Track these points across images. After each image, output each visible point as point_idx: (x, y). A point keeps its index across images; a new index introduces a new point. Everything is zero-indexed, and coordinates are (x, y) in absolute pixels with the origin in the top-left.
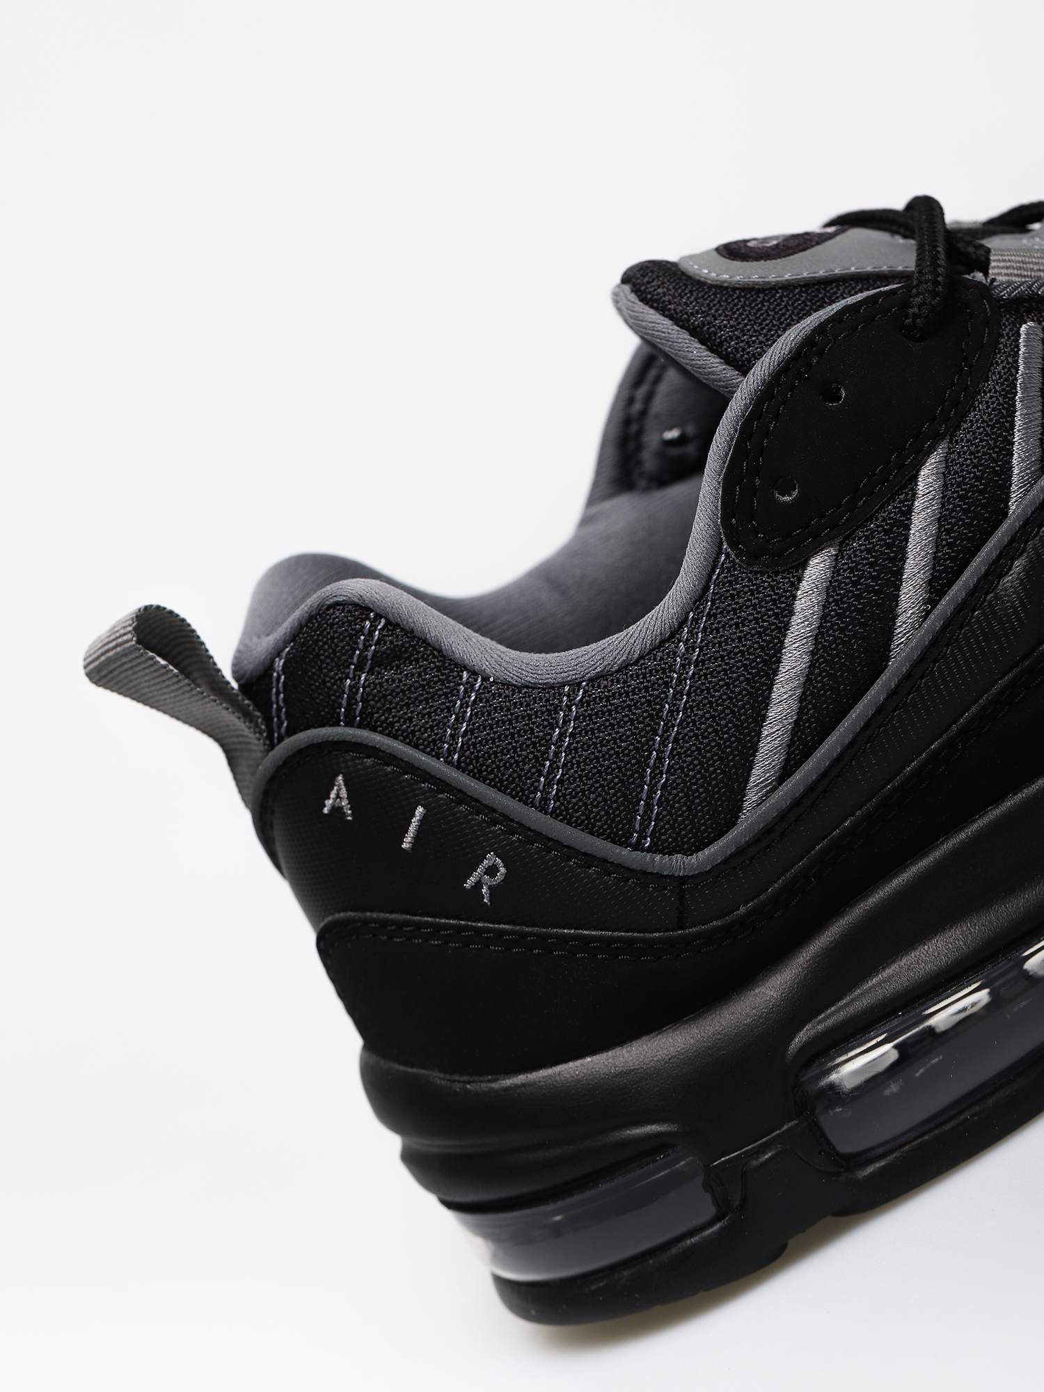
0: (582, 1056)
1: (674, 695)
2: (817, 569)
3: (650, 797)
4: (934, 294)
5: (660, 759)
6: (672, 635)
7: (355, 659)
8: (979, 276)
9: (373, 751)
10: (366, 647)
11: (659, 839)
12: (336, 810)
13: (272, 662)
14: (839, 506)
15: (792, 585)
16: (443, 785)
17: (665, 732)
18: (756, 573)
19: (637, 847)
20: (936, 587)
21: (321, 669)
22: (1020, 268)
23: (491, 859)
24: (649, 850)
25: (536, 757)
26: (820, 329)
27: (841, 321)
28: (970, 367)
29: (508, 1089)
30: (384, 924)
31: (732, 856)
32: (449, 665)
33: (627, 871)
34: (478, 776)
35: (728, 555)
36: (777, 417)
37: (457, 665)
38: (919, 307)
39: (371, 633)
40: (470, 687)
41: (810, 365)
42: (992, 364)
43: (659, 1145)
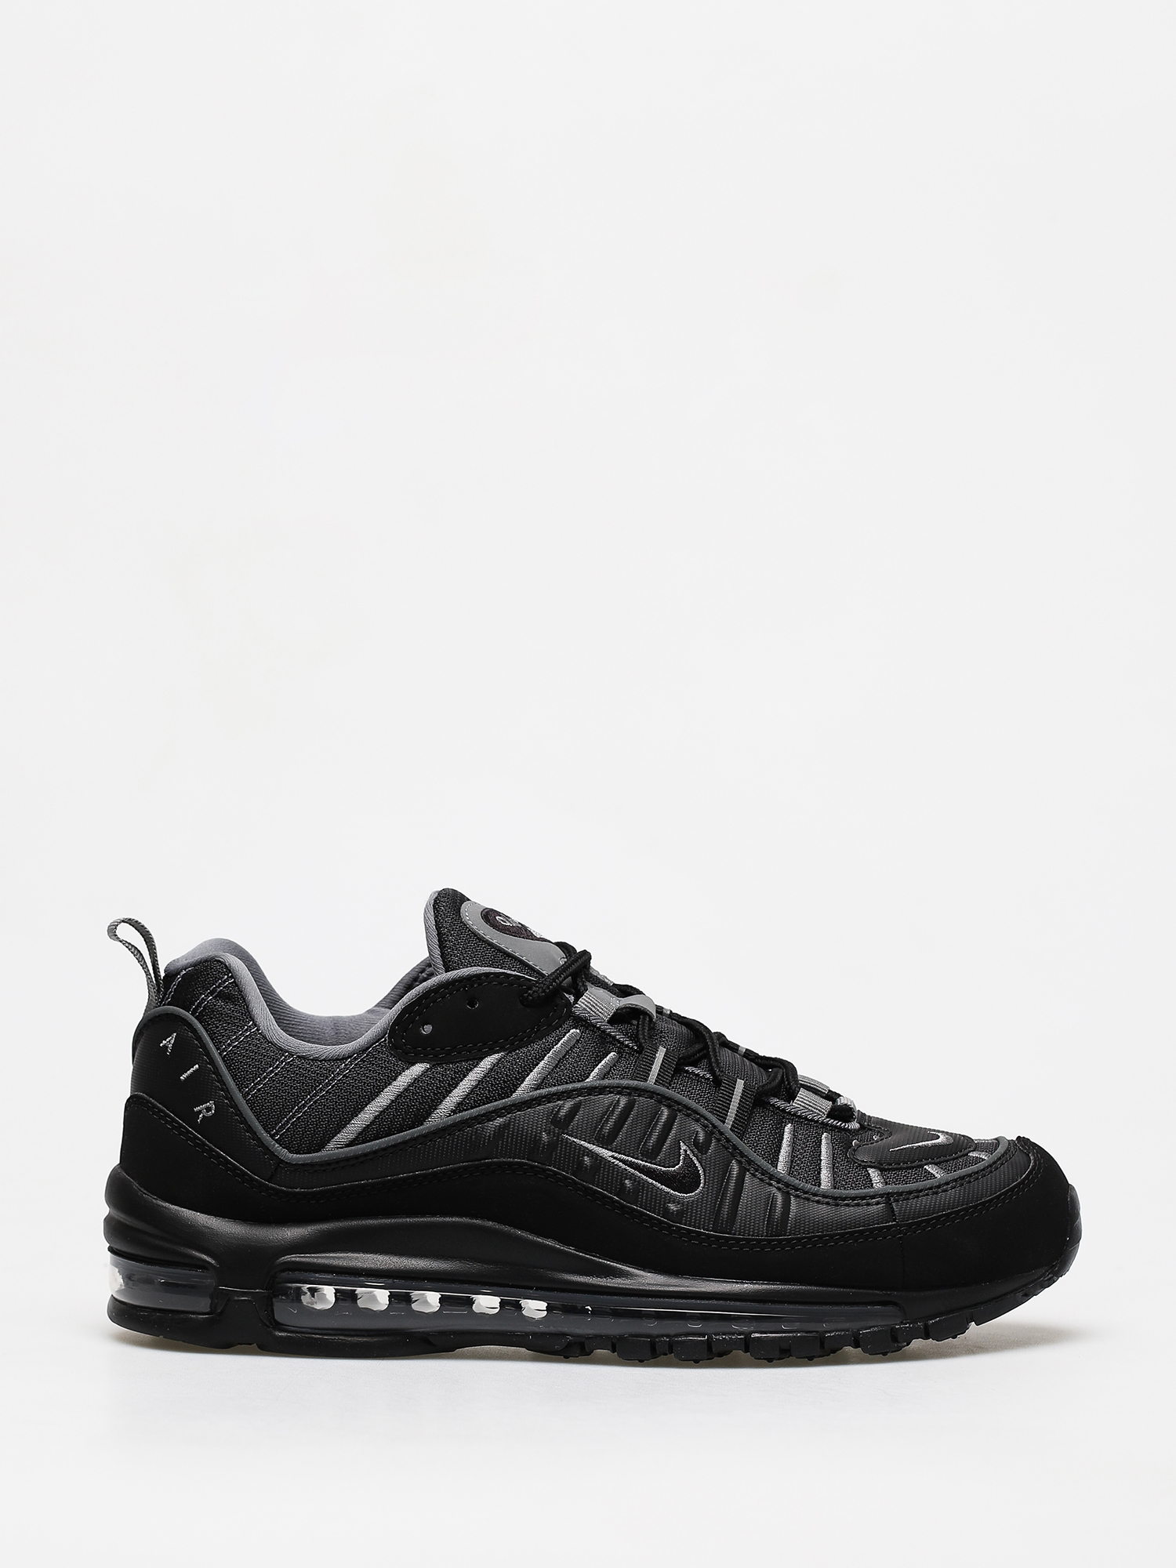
0: (197, 1211)
1: (326, 1083)
2: (418, 1069)
3: (290, 1119)
4: (544, 991)
5: (304, 1106)
6: (343, 1059)
7: (211, 989)
8: (572, 998)
9: (194, 1031)
10: (219, 986)
11: (283, 1139)
12: (165, 1047)
13: (181, 971)
14: (443, 1049)
15: (403, 1068)
16: (212, 1062)
17: (313, 1096)
18: (392, 1054)
19: (272, 1136)
20: (460, 1107)
21: (196, 984)
22: (594, 1006)
23: (210, 1104)
24: (276, 1141)
25: (256, 1074)
26: (487, 975)
27: (499, 977)
28: (538, 1030)
29: (159, 1205)
30: (154, 1106)
31: (307, 1164)
32: (248, 1014)
33: (261, 1143)
34: (228, 1067)
35: (385, 1040)
36: (443, 997)
37: (250, 1017)
38: (534, 992)
39: (225, 982)
40: (249, 1028)
41: (472, 986)
42: (548, 1035)
43: (204, 1266)
